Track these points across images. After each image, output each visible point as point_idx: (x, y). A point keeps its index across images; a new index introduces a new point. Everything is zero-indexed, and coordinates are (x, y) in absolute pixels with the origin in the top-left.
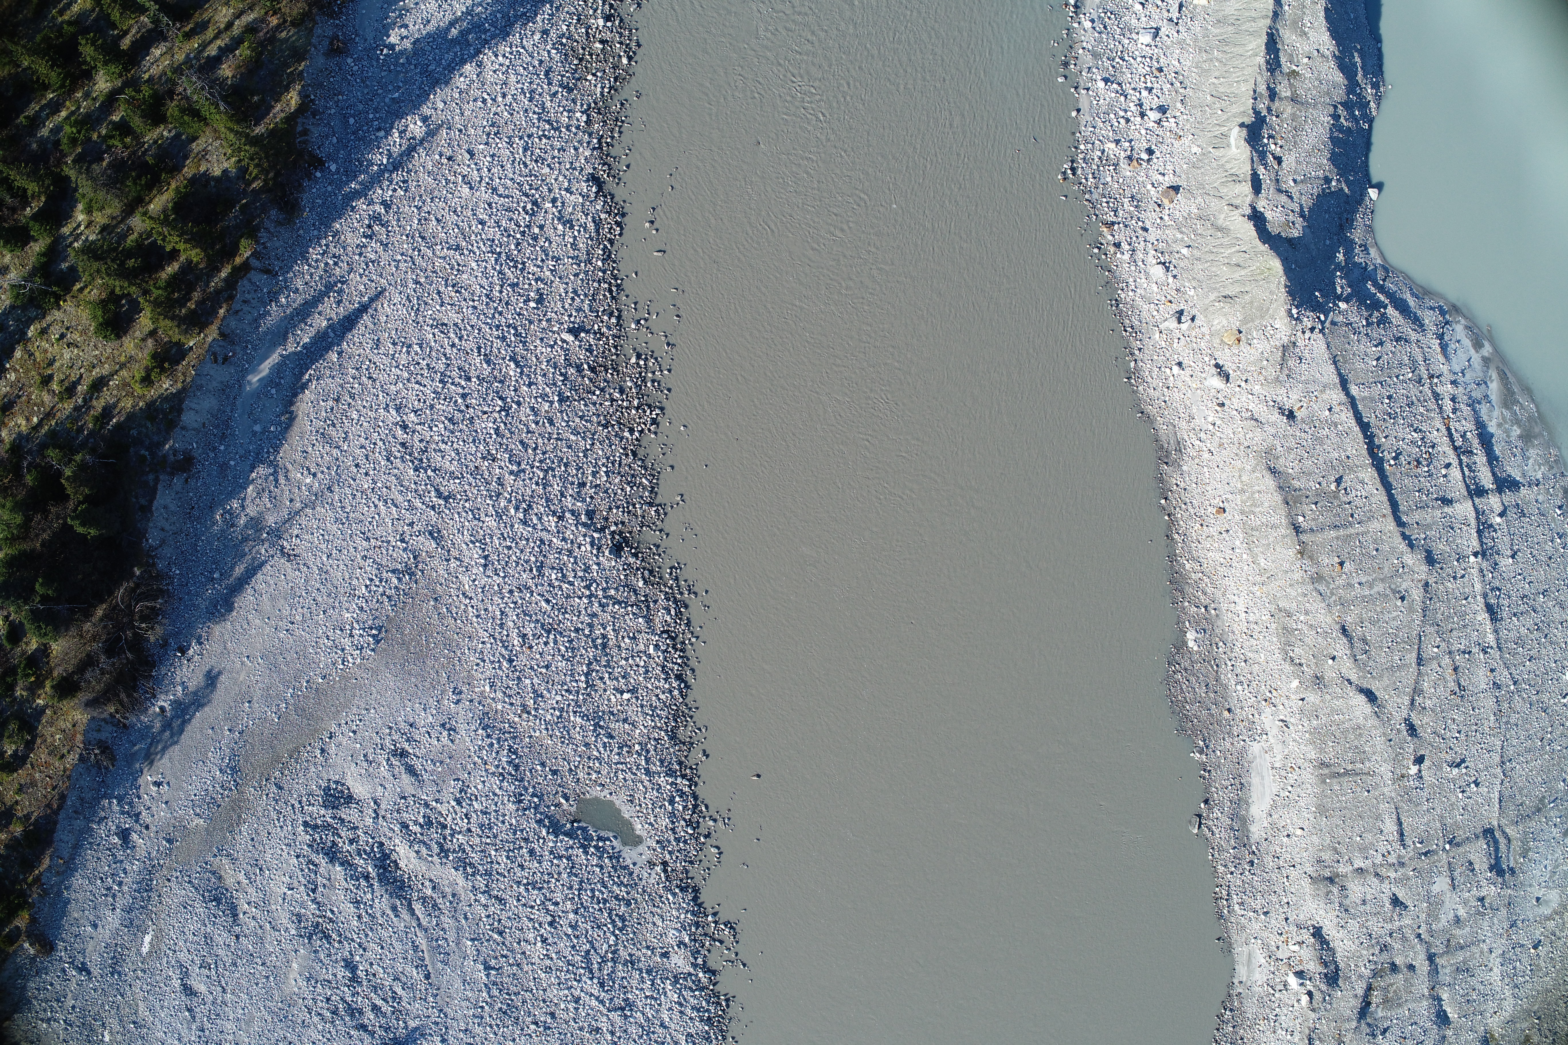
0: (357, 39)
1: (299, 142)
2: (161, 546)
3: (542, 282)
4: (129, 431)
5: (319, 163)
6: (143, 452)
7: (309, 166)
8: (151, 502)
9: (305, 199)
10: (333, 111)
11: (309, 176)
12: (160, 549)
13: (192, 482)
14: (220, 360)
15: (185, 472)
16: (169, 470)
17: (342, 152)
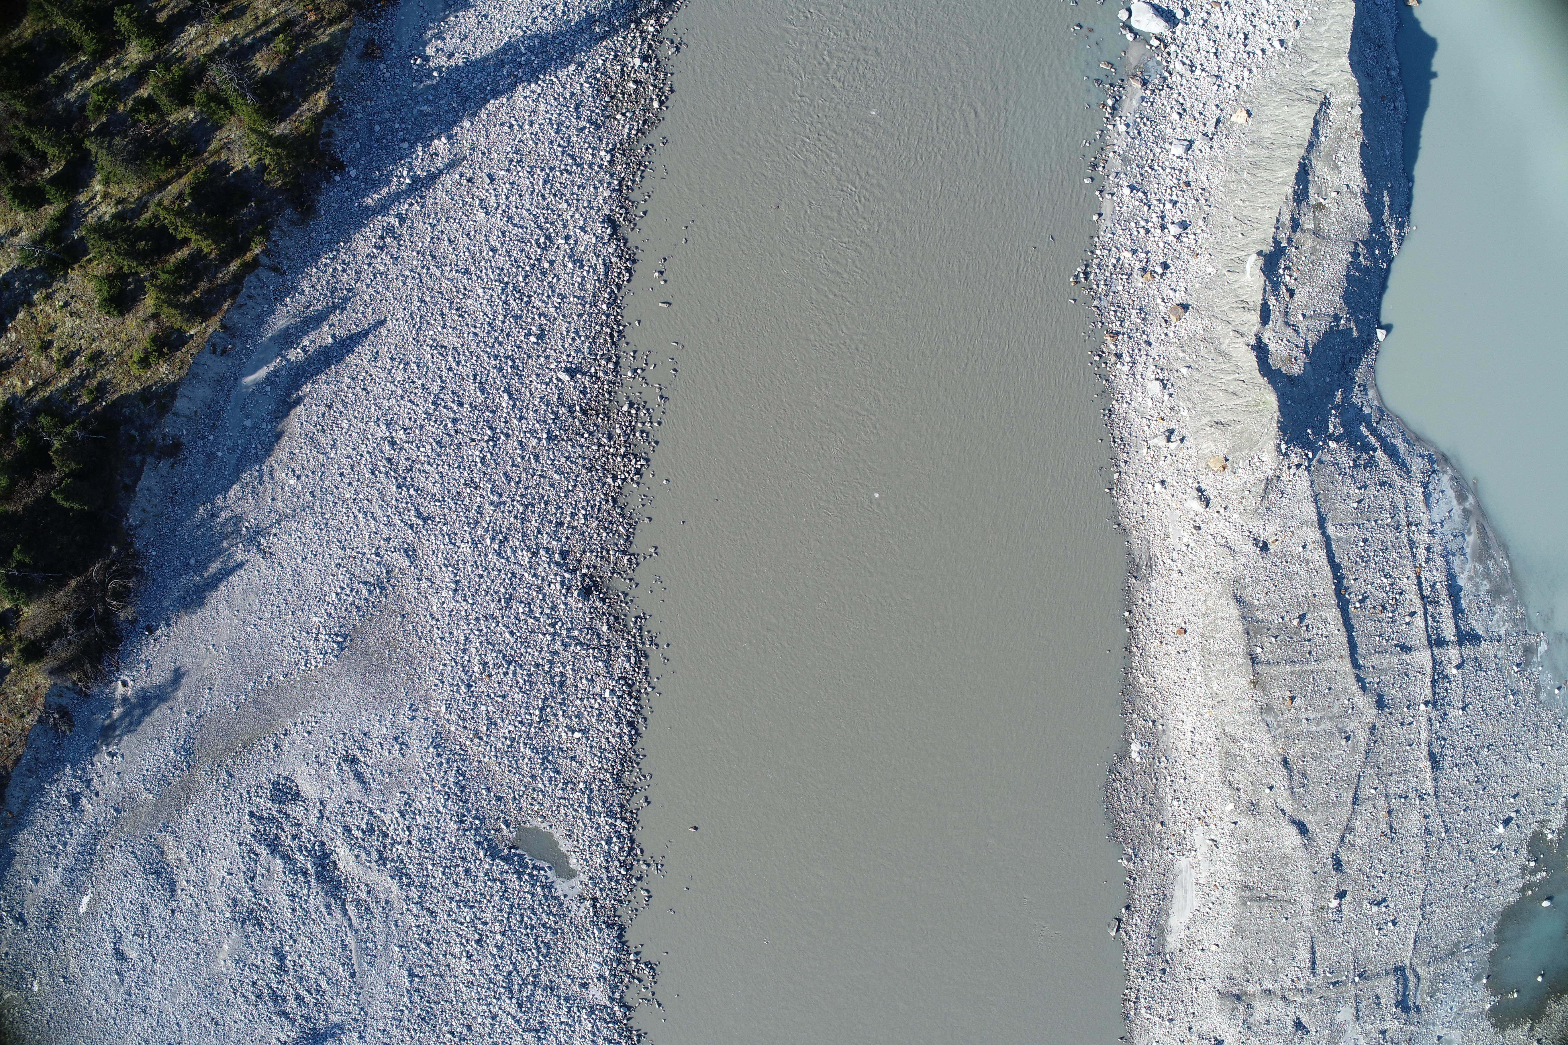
0: (393, 45)
1: (322, 144)
2: (140, 526)
3: (545, 318)
4: (122, 409)
5: (340, 167)
6: (132, 432)
7: (330, 169)
8: (135, 482)
9: (321, 202)
10: (360, 116)
11: (328, 179)
12: (140, 529)
13: (178, 468)
14: (219, 351)
15: (172, 457)
16: (156, 453)
17: (364, 158)
